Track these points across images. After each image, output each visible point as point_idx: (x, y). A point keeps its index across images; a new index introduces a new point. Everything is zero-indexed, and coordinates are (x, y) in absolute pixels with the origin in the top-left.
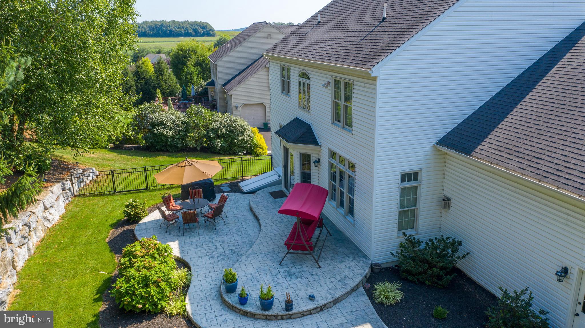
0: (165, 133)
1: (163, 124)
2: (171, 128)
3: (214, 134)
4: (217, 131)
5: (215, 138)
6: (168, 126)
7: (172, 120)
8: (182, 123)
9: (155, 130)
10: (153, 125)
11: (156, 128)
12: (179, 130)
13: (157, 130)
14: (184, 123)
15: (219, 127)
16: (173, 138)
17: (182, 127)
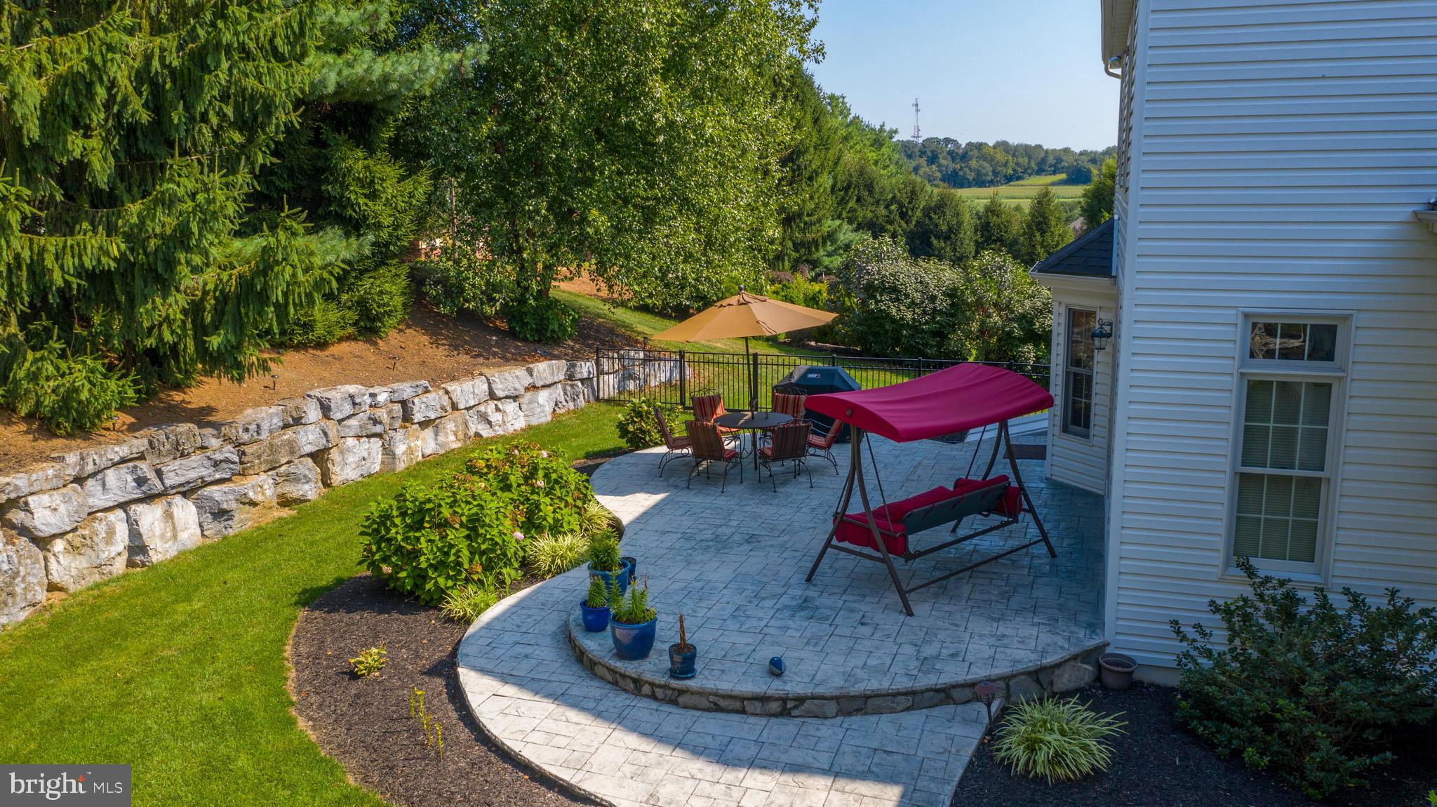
0: (894, 311)
1: (894, 289)
2: (913, 302)
3: (1022, 329)
4: (1032, 323)
5: (1023, 341)
6: (907, 296)
7: (921, 282)
8: (944, 294)
9: (872, 301)
10: (870, 290)
11: (874, 297)
12: (935, 308)
13: (877, 302)
14: (952, 293)
15: (1041, 312)
16: (915, 328)
17: (942, 303)
